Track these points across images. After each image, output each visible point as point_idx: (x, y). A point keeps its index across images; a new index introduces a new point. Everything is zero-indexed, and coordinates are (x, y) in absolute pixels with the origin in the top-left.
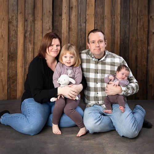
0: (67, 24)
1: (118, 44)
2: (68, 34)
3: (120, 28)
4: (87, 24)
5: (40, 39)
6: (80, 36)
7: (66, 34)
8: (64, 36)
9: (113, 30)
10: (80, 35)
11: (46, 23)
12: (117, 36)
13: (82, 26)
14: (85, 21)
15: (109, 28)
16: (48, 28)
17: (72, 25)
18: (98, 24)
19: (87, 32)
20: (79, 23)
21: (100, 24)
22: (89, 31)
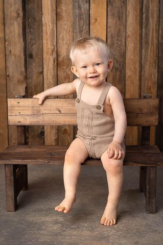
0: (52, 5)
1: (154, 44)
2: (55, 25)
3: (158, 12)
4: (92, 5)
6: (78, 30)
7: (51, 27)
8: (47, 29)
9: (144, 16)
10: (78, 27)
11: (11, 5)
12: (153, 28)
13: (82, 9)
15: (136, 11)
16: (14, 15)
17: (63, 8)
18: (114, 4)
19: (92, 21)
20: (76, 2)
21: (117, 5)
22: (96, 19)
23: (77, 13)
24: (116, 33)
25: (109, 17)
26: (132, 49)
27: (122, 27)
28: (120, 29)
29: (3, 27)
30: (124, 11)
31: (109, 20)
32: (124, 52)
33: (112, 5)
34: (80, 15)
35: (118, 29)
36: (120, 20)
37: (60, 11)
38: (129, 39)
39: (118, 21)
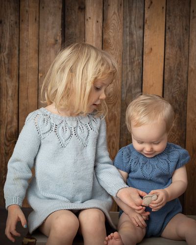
0: (97, 31)
4: (147, 33)
5: (34, 65)
6: (128, 61)
10: (128, 58)
11: (48, 29)
13: (135, 37)
14: (141, 23)
16: (52, 41)
17: (111, 34)
18: (174, 31)
19: (146, 50)
20: (127, 27)
21: (178, 32)
22: (151, 49)
23: (128, 41)
24: (176, 66)
25: (168, 46)
27: (184, 59)
28: (180, 62)
29: (36, 55)
30: (187, 39)
31: (168, 51)
32: (185, 90)
33: (171, 32)
34: (132, 43)
35: (178, 62)
36: (180, 51)
37: (107, 37)
38: (192, 73)
39: (179, 52)
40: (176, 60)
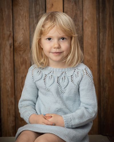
1: (111, 28)
12: (110, 13)
19: (48, 6)
22: (52, 5)
26: (90, 34)
27: (79, 12)
28: (76, 14)
31: (66, 5)
32: (81, 37)
35: (74, 14)
36: (76, 5)
38: (86, 23)
39: (75, 6)
40: (73, 13)
